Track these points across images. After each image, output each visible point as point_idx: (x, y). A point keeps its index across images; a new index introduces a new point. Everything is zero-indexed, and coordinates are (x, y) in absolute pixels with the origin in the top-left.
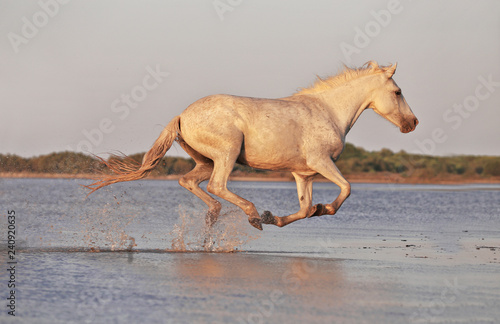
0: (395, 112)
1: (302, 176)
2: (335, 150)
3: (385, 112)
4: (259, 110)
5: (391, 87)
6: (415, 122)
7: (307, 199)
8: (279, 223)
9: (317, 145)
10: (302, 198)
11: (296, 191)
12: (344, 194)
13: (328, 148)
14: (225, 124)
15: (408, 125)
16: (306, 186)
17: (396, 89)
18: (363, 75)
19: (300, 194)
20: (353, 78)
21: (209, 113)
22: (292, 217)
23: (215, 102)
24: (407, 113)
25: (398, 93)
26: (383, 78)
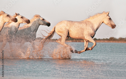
0: (110, 23)
1: (85, 41)
2: (92, 34)
3: (107, 24)
4: (73, 25)
5: (108, 17)
6: (115, 26)
7: (86, 46)
8: (79, 53)
9: (87, 33)
10: (85, 46)
11: (84, 44)
12: (94, 45)
13: (90, 34)
14: (64, 28)
15: (113, 27)
16: (86, 43)
17: (109, 18)
18: (101, 15)
19: (85, 45)
20: (99, 16)
21: (61, 25)
22: (82, 51)
23: (63, 23)
24: (113, 24)
25: (110, 19)
26: (106, 15)
